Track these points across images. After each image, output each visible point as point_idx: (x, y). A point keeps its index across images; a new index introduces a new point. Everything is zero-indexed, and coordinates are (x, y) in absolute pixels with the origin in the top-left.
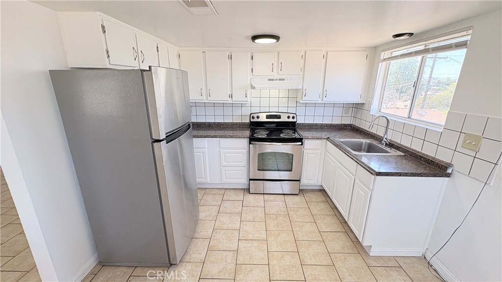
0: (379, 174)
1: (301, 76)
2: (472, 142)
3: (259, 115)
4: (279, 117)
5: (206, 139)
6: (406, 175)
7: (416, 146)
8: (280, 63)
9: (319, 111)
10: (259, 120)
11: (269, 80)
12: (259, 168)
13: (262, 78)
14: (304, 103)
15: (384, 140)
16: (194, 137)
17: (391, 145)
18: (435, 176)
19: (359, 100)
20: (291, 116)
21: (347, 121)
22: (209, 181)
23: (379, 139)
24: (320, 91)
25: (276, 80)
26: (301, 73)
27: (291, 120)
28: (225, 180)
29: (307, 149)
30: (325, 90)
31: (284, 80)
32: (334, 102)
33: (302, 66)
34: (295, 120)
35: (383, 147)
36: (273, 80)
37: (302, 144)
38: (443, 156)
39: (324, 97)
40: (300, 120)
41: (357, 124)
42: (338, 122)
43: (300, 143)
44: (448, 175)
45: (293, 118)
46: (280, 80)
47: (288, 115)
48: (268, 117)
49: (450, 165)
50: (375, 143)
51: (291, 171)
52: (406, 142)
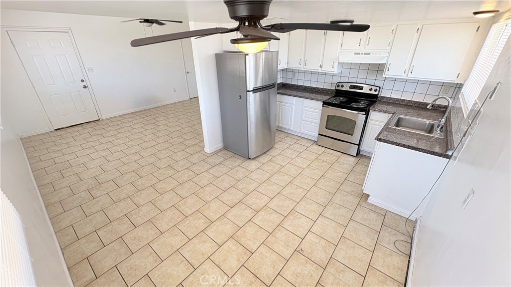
1: (388, 51)
3: (344, 84)
4: (361, 88)
5: (295, 98)
8: (368, 37)
10: (343, 89)
11: (356, 54)
12: (328, 127)
16: (278, 93)
20: (374, 88)
22: (292, 129)
24: (407, 67)
25: (362, 54)
26: (389, 48)
27: (373, 92)
28: (303, 131)
29: (372, 120)
30: (412, 66)
31: (369, 54)
32: (430, 80)
33: (390, 41)
34: (376, 93)
36: (359, 54)
39: (410, 72)
40: (382, 94)
43: (364, 113)
44: (447, 157)
45: (376, 90)
46: (365, 54)
47: (371, 87)
48: (351, 87)
51: (352, 135)
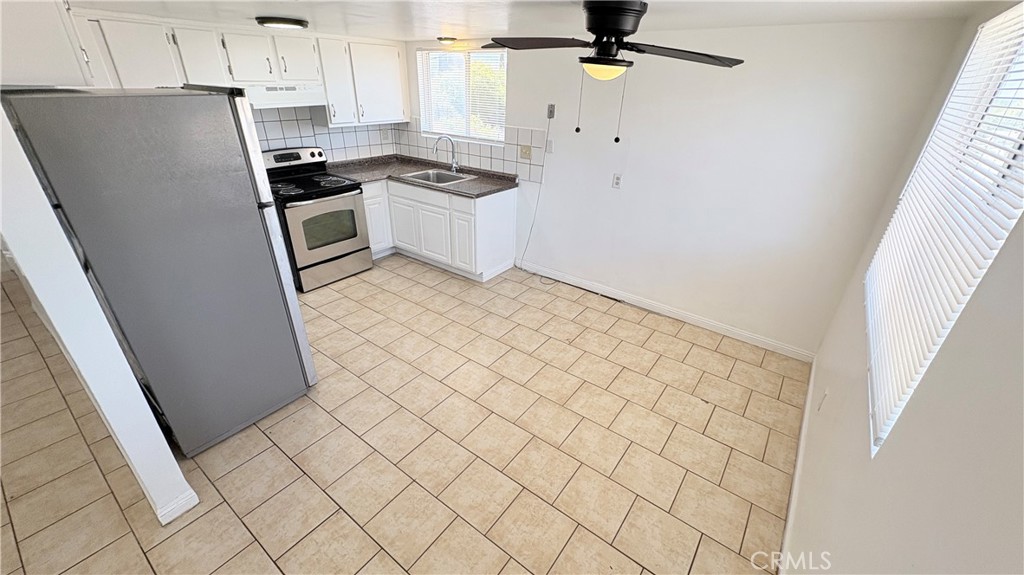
0: (478, 196)
1: (321, 82)
2: (526, 152)
4: (298, 156)
6: (494, 192)
7: (486, 166)
8: (281, 58)
9: (350, 139)
11: (268, 89)
12: (311, 246)
13: (253, 86)
14: (338, 128)
15: (454, 165)
17: (461, 170)
18: (510, 188)
19: (400, 118)
20: (316, 151)
21: (389, 151)
23: (449, 168)
25: (281, 89)
26: (320, 77)
27: (317, 159)
29: (367, 199)
30: (359, 106)
31: (294, 89)
33: (318, 64)
34: (324, 159)
35: (454, 174)
36: (275, 89)
37: (361, 192)
38: (509, 170)
39: (360, 115)
40: (330, 158)
41: (406, 153)
42: (366, 155)
43: (359, 191)
44: (517, 185)
45: (320, 155)
46: (287, 89)
47: (312, 150)
49: (516, 176)
50: (443, 172)
51: (355, 235)
52: (474, 164)
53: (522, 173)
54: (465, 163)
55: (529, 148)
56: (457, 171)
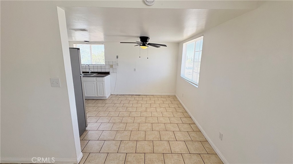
7: (99, 71)
18: (109, 75)
23: (88, 73)
38: (107, 71)
49: (109, 72)
52: (96, 71)
53: (111, 71)
54: (93, 71)
55: (112, 65)
56: (91, 73)
